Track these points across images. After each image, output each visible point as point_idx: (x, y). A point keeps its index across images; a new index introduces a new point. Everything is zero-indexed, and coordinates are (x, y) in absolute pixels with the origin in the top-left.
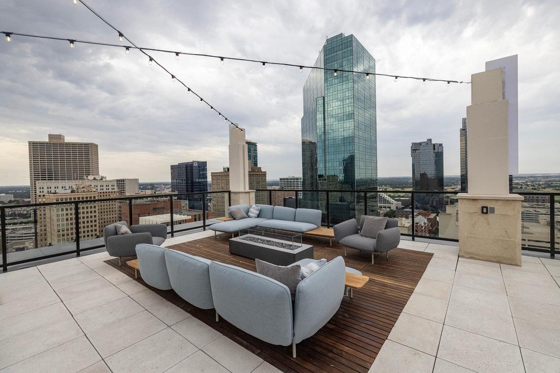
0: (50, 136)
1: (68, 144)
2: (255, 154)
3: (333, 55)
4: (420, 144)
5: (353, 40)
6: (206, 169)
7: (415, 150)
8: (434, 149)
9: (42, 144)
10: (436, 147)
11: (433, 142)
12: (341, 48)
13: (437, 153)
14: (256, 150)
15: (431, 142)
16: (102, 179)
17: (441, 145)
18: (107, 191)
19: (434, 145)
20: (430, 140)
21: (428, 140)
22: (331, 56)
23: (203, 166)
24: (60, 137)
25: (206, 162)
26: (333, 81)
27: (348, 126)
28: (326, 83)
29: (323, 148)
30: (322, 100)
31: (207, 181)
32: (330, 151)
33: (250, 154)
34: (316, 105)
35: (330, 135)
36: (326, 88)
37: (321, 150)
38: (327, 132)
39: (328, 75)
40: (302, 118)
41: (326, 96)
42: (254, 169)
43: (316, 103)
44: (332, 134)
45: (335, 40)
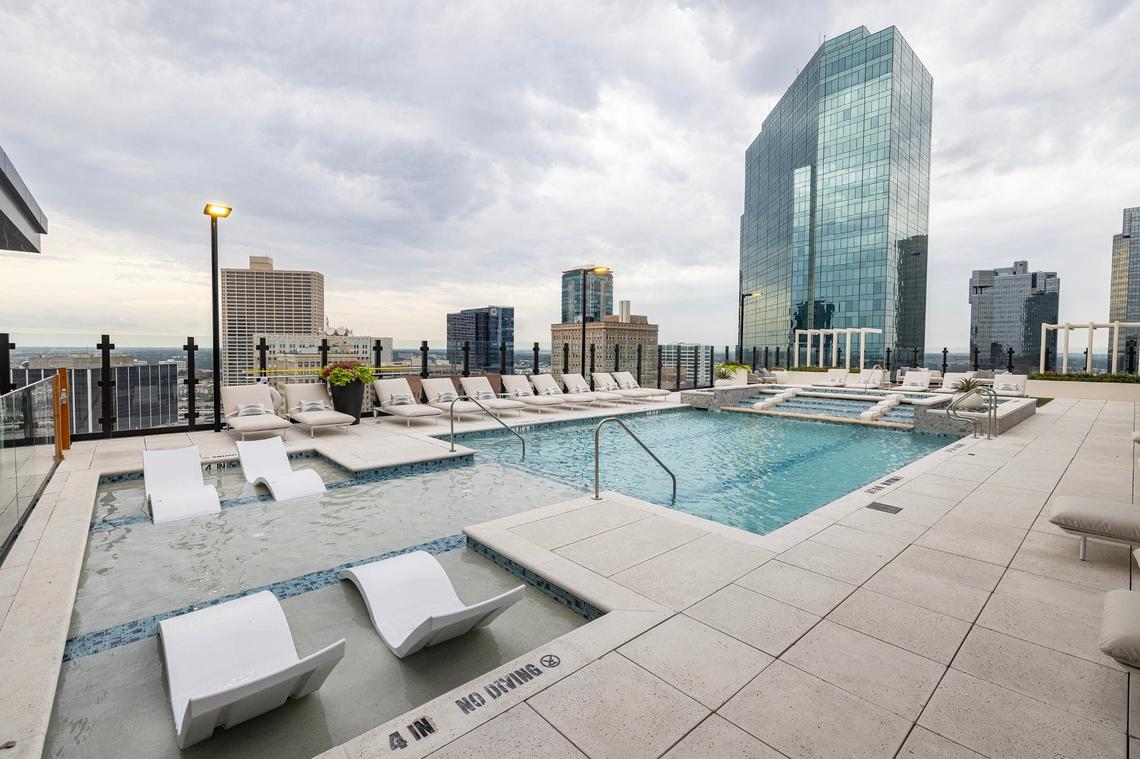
0: (253, 260)
1: (279, 275)
3: (841, 74)
4: (996, 272)
5: (896, 37)
6: (512, 323)
7: (981, 287)
8: (1034, 285)
9: (241, 273)
10: (1040, 281)
11: (1031, 270)
12: (863, 56)
13: (1041, 294)
15: (1025, 270)
16: (346, 334)
18: (363, 356)
19: (1034, 276)
20: (1024, 265)
21: (1016, 263)
22: (836, 76)
23: (508, 317)
24: (266, 261)
25: (513, 309)
26: (840, 130)
27: (872, 224)
28: (820, 137)
29: (807, 273)
30: (809, 173)
31: (513, 346)
32: (824, 279)
33: (598, 293)
34: (793, 185)
35: (825, 245)
36: (820, 147)
37: (801, 278)
38: (818, 240)
39: (828, 119)
40: (743, 217)
41: (820, 163)
42: (634, 320)
43: (793, 180)
44: (831, 244)
45: (845, 42)
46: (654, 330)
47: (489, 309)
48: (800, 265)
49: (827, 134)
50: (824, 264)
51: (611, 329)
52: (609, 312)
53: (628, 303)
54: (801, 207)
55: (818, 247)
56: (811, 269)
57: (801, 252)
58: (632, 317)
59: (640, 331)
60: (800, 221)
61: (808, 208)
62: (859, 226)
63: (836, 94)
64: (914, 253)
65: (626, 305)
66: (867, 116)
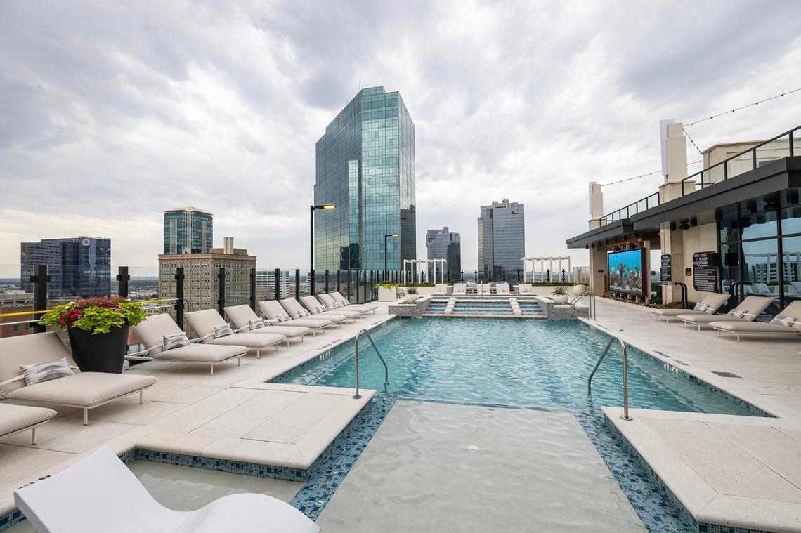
2: (209, 232)
4: (436, 232)
5: (399, 98)
6: (109, 253)
7: (431, 239)
8: (451, 239)
10: (453, 237)
11: (450, 231)
12: (383, 104)
13: (454, 244)
14: (210, 226)
15: (447, 231)
17: (457, 235)
19: (451, 234)
20: (446, 228)
21: (444, 228)
22: (370, 111)
23: (103, 247)
25: (108, 241)
26: (373, 142)
27: (392, 200)
28: (363, 144)
29: (358, 225)
30: (357, 164)
31: (110, 274)
32: (367, 230)
33: (200, 230)
34: (348, 170)
35: (368, 210)
36: (363, 150)
37: (355, 228)
38: (364, 206)
39: (367, 134)
40: (315, 186)
41: (363, 159)
42: (237, 252)
43: (348, 167)
44: (371, 208)
45: (374, 93)
46: (253, 260)
47: (81, 239)
48: (354, 220)
49: (367, 143)
50: (367, 220)
51: (218, 259)
52: (209, 245)
53: (232, 239)
54: (353, 184)
55: (364, 211)
56: (360, 222)
57: (354, 213)
58: (235, 250)
59: (242, 260)
60: (353, 194)
61: (357, 186)
62: (385, 200)
63: (370, 121)
64: (408, 217)
65: (230, 241)
66: (387, 138)
